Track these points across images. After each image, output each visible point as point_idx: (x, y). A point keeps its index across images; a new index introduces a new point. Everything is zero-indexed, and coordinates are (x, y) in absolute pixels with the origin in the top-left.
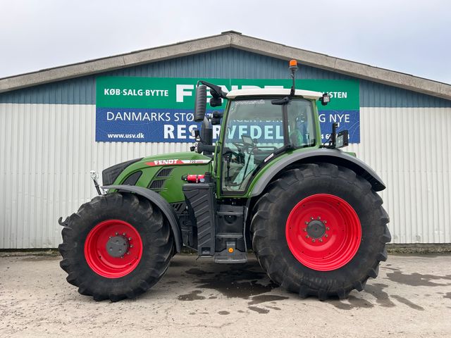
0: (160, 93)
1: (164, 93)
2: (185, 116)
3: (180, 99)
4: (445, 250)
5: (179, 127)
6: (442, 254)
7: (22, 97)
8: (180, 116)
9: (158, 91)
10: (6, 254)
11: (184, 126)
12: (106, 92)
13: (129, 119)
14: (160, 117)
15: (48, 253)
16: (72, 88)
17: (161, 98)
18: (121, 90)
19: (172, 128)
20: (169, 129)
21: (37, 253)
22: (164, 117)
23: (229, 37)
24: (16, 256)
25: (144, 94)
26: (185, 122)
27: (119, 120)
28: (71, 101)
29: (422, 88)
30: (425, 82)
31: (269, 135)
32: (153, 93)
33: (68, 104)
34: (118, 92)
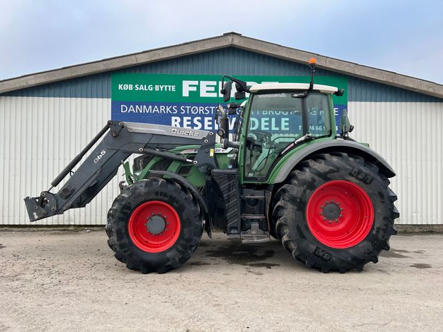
0: (168, 88)
1: (171, 88)
2: (190, 109)
3: (185, 94)
4: (421, 230)
5: (185, 119)
6: (418, 233)
7: (47, 91)
8: (186, 109)
9: (166, 86)
10: (34, 229)
11: (190, 118)
12: (120, 87)
13: (141, 111)
14: (168, 109)
15: (70, 228)
16: (90, 83)
17: (169, 93)
18: (134, 86)
19: (179, 119)
20: (176, 120)
21: (61, 228)
22: (171, 110)
23: (230, 38)
24: (43, 231)
25: (154, 89)
26: (190, 115)
27: (132, 112)
28: (90, 95)
29: (405, 84)
30: (408, 79)
31: (266, 126)
32: (162, 88)
33: (87, 97)
34: (131, 87)
